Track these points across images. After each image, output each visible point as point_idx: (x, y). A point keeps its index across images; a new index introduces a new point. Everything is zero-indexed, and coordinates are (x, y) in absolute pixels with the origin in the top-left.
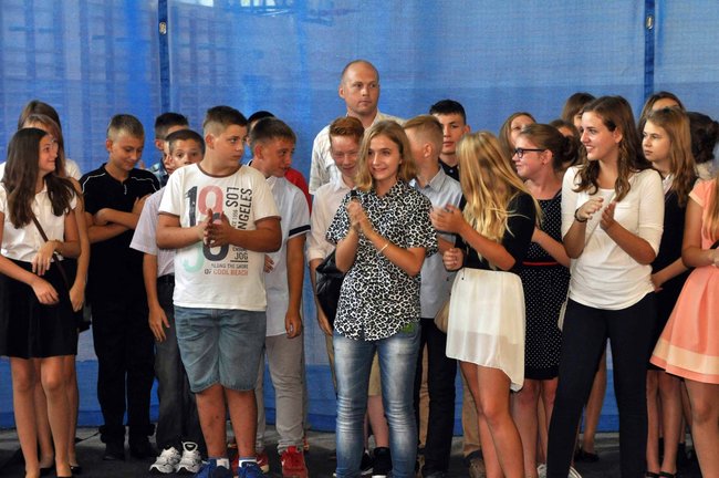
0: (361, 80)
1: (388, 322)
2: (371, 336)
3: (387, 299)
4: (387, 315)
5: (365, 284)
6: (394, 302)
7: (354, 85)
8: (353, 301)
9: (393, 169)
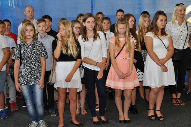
0: (29, 10)
1: (36, 79)
2: (31, 83)
3: (35, 73)
4: (35, 77)
5: (28, 69)
6: (36, 74)
7: (28, 11)
8: (23, 74)
9: (32, 36)
